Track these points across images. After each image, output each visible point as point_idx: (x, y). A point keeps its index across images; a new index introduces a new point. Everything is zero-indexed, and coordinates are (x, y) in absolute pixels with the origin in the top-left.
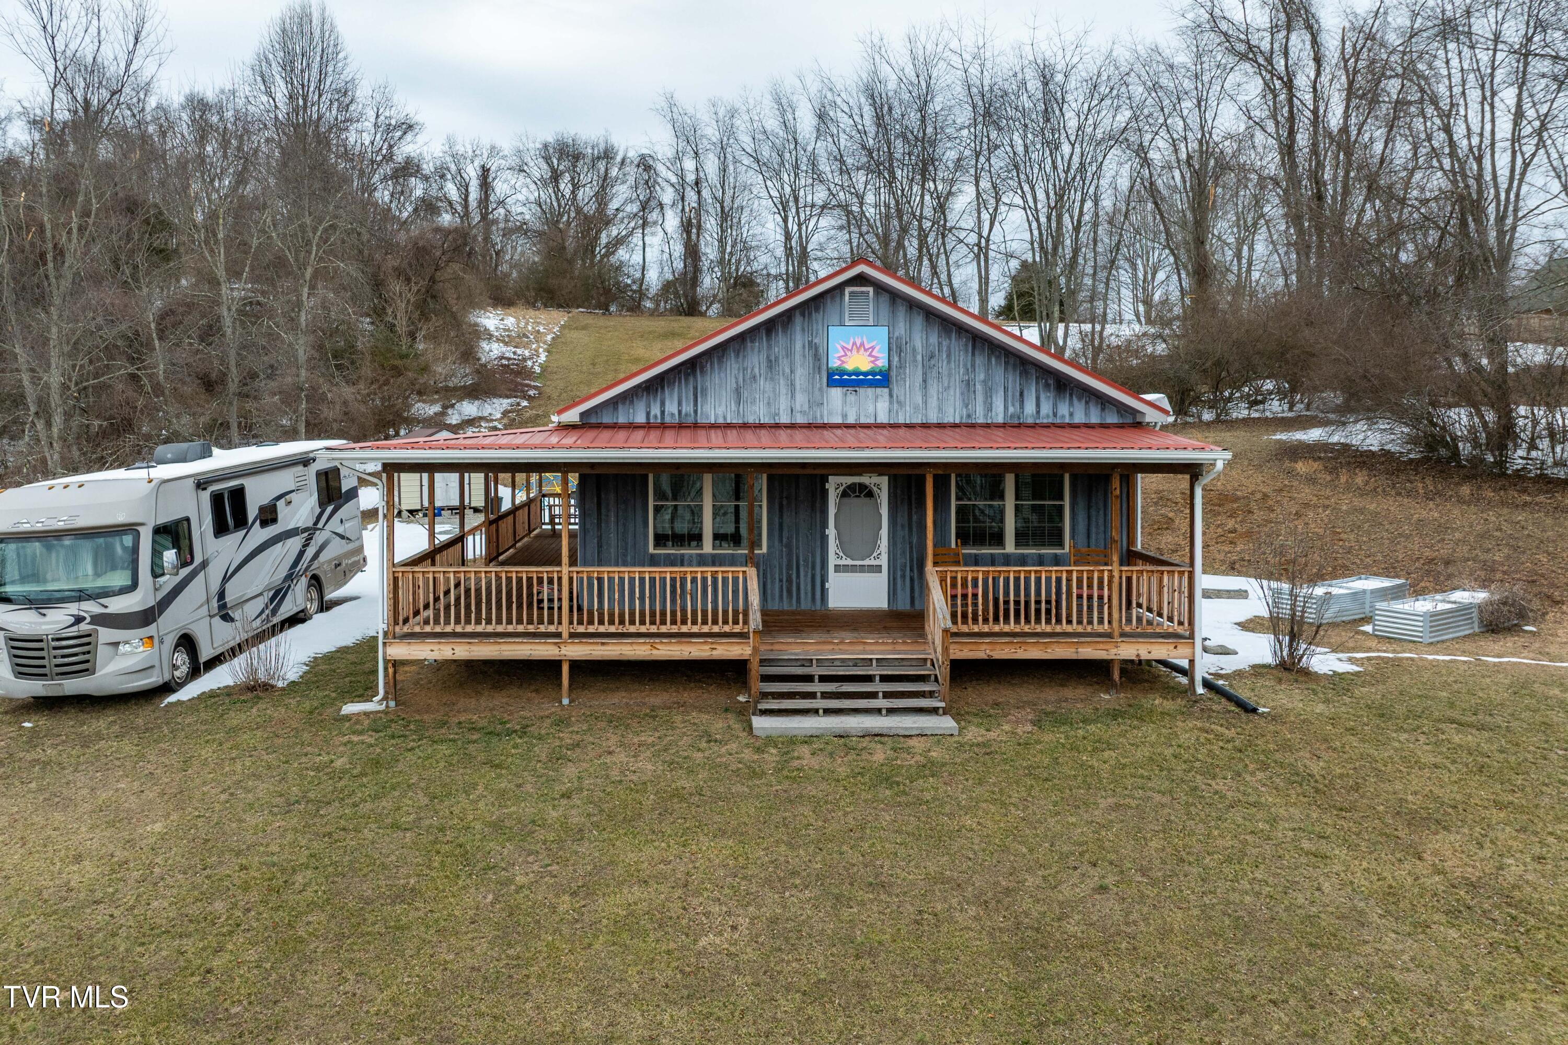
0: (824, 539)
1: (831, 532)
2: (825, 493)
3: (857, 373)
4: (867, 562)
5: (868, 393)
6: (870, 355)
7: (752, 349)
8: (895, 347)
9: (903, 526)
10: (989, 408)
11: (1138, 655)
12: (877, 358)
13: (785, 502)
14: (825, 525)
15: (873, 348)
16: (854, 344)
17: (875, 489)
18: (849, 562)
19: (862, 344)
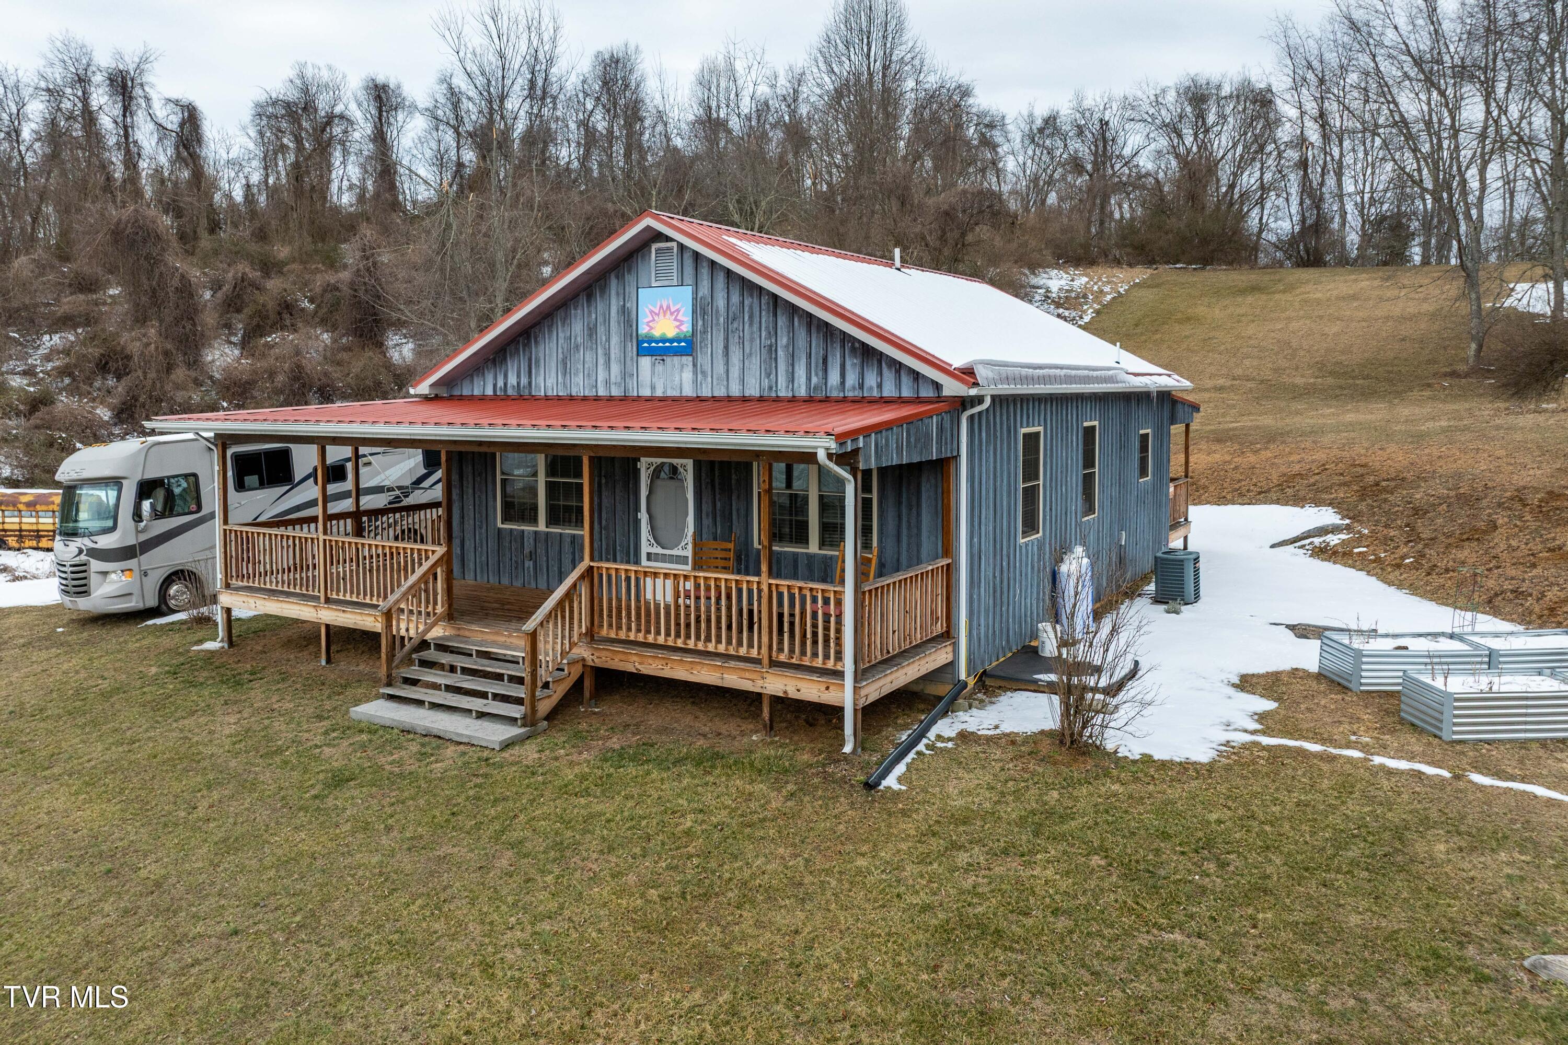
0: (637, 522)
1: (643, 516)
2: (637, 472)
3: (664, 340)
4: (675, 552)
5: (674, 361)
6: (676, 319)
7: (576, 317)
8: (700, 309)
9: (707, 515)
10: (792, 378)
11: (785, 692)
12: (682, 322)
13: (603, 481)
14: (637, 509)
15: (678, 311)
16: (661, 307)
17: (682, 470)
18: (659, 550)
19: (668, 307)
